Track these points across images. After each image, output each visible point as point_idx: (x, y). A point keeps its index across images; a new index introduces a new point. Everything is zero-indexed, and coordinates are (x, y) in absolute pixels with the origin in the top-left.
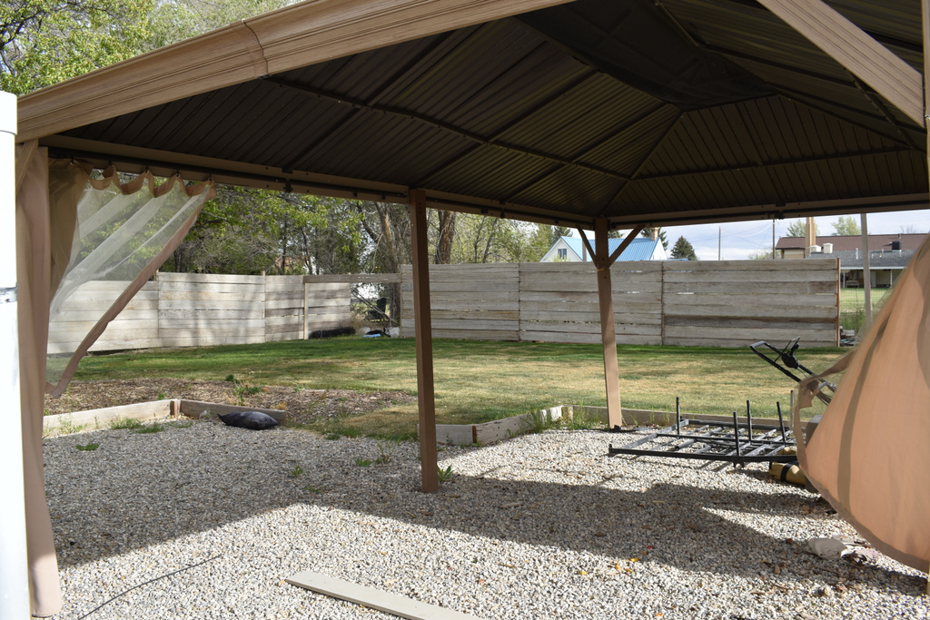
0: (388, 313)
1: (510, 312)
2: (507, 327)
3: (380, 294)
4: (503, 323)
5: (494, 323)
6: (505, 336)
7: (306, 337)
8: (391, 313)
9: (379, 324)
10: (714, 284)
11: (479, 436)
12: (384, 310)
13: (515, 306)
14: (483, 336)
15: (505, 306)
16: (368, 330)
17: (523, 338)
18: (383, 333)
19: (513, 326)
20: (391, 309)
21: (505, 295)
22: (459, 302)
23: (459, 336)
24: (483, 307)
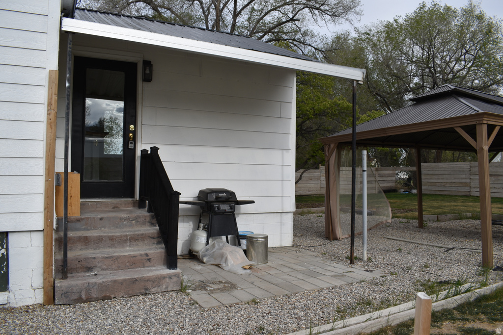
0: (412, 184)
1: (466, 183)
2: (464, 190)
3: (409, 176)
4: (463, 188)
5: (459, 188)
6: (463, 194)
7: (377, 193)
8: (414, 184)
9: (408, 188)
11: (439, 218)
12: (410, 183)
13: (468, 181)
14: (454, 193)
15: (464, 181)
16: (403, 190)
17: (472, 195)
18: (409, 192)
19: (467, 189)
20: (413, 182)
21: (464, 176)
22: (443, 179)
23: (442, 193)
24: (454, 181)
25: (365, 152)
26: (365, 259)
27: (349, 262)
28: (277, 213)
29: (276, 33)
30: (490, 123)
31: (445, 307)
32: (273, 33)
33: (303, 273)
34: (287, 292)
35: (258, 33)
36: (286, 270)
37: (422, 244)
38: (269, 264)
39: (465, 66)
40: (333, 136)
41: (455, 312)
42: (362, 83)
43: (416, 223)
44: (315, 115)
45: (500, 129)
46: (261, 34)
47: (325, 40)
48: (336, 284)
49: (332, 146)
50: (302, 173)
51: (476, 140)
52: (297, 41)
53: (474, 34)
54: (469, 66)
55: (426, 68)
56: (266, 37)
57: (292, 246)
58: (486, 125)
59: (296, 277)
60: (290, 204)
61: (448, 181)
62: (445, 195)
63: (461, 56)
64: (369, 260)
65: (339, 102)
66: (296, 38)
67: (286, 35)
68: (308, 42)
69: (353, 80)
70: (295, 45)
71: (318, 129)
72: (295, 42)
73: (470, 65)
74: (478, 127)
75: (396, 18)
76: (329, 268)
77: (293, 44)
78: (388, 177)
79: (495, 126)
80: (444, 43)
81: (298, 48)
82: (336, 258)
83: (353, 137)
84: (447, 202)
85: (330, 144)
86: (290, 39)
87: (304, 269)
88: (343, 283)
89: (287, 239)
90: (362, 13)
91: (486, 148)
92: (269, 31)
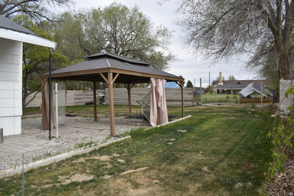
4: (127, 101)
5: (125, 101)
6: (127, 104)
7: (84, 104)
10: (169, 93)
11: (107, 116)
14: (123, 104)
15: (127, 97)
16: (99, 103)
18: (102, 104)
21: (127, 95)
24: (123, 98)
25: (56, 84)
26: (57, 137)
27: (49, 139)
28: (11, 116)
29: (23, 6)
30: (114, 72)
31: (84, 153)
32: (21, 6)
33: (21, 146)
34: (9, 155)
35: (11, 4)
36: (13, 145)
37: (91, 129)
38: (4, 143)
39: (131, 38)
40: (46, 74)
41: (88, 154)
42: (55, 49)
43: (93, 119)
44: (42, 61)
45: (119, 75)
46: (13, 6)
47: (54, 14)
48: (37, 149)
49: (45, 79)
50: (36, 94)
51: (108, 80)
52: (36, 13)
53: (137, 22)
54: (133, 39)
55: (112, 37)
56: (16, 8)
57: (21, 134)
58: (112, 73)
59: (17, 148)
60: (19, 111)
61: (120, 98)
62: (119, 105)
63: (130, 33)
64: (59, 137)
65: (57, 54)
66: (36, 11)
67: (30, 8)
68: (44, 15)
69: (50, 48)
70: (36, 16)
71: (45, 68)
72: (35, 14)
73: (134, 37)
74: (108, 74)
75: (99, 7)
76: (37, 143)
77: (34, 14)
78: (90, 96)
79: (116, 73)
80: (122, 25)
81: (37, 17)
82: (43, 138)
83: (50, 76)
84: (118, 108)
85: (44, 79)
86: (32, 12)
87: (23, 144)
88: (41, 148)
89: (18, 131)
90: (76, 4)
91: (112, 83)
92: (19, 4)
